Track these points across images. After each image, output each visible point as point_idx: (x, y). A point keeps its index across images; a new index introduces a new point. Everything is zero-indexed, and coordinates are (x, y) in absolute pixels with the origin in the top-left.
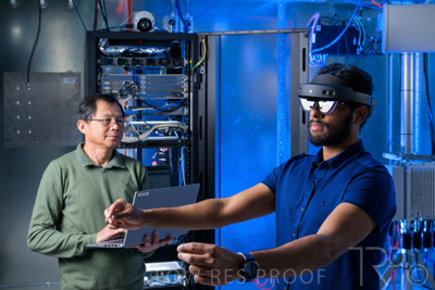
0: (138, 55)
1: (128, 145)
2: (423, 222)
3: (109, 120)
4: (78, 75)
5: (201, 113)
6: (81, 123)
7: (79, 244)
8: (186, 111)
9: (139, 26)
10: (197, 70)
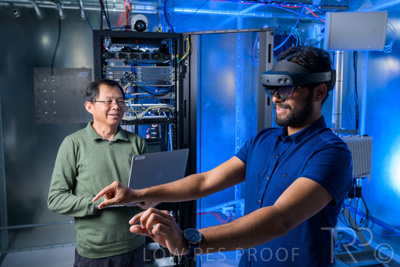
0: (135, 51)
1: (128, 123)
3: (110, 102)
4: (90, 70)
5: (186, 97)
6: (88, 105)
7: (90, 205)
8: (173, 96)
9: (136, 27)
10: (182, 63)
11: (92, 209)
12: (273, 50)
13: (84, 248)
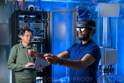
2: (109, 65)
7: (21, 67)
8: (43, 33)
9: (30, 9)
10: (46, 22)
11: (22, 69)
12: (78, 17)
13: (18, 80)
